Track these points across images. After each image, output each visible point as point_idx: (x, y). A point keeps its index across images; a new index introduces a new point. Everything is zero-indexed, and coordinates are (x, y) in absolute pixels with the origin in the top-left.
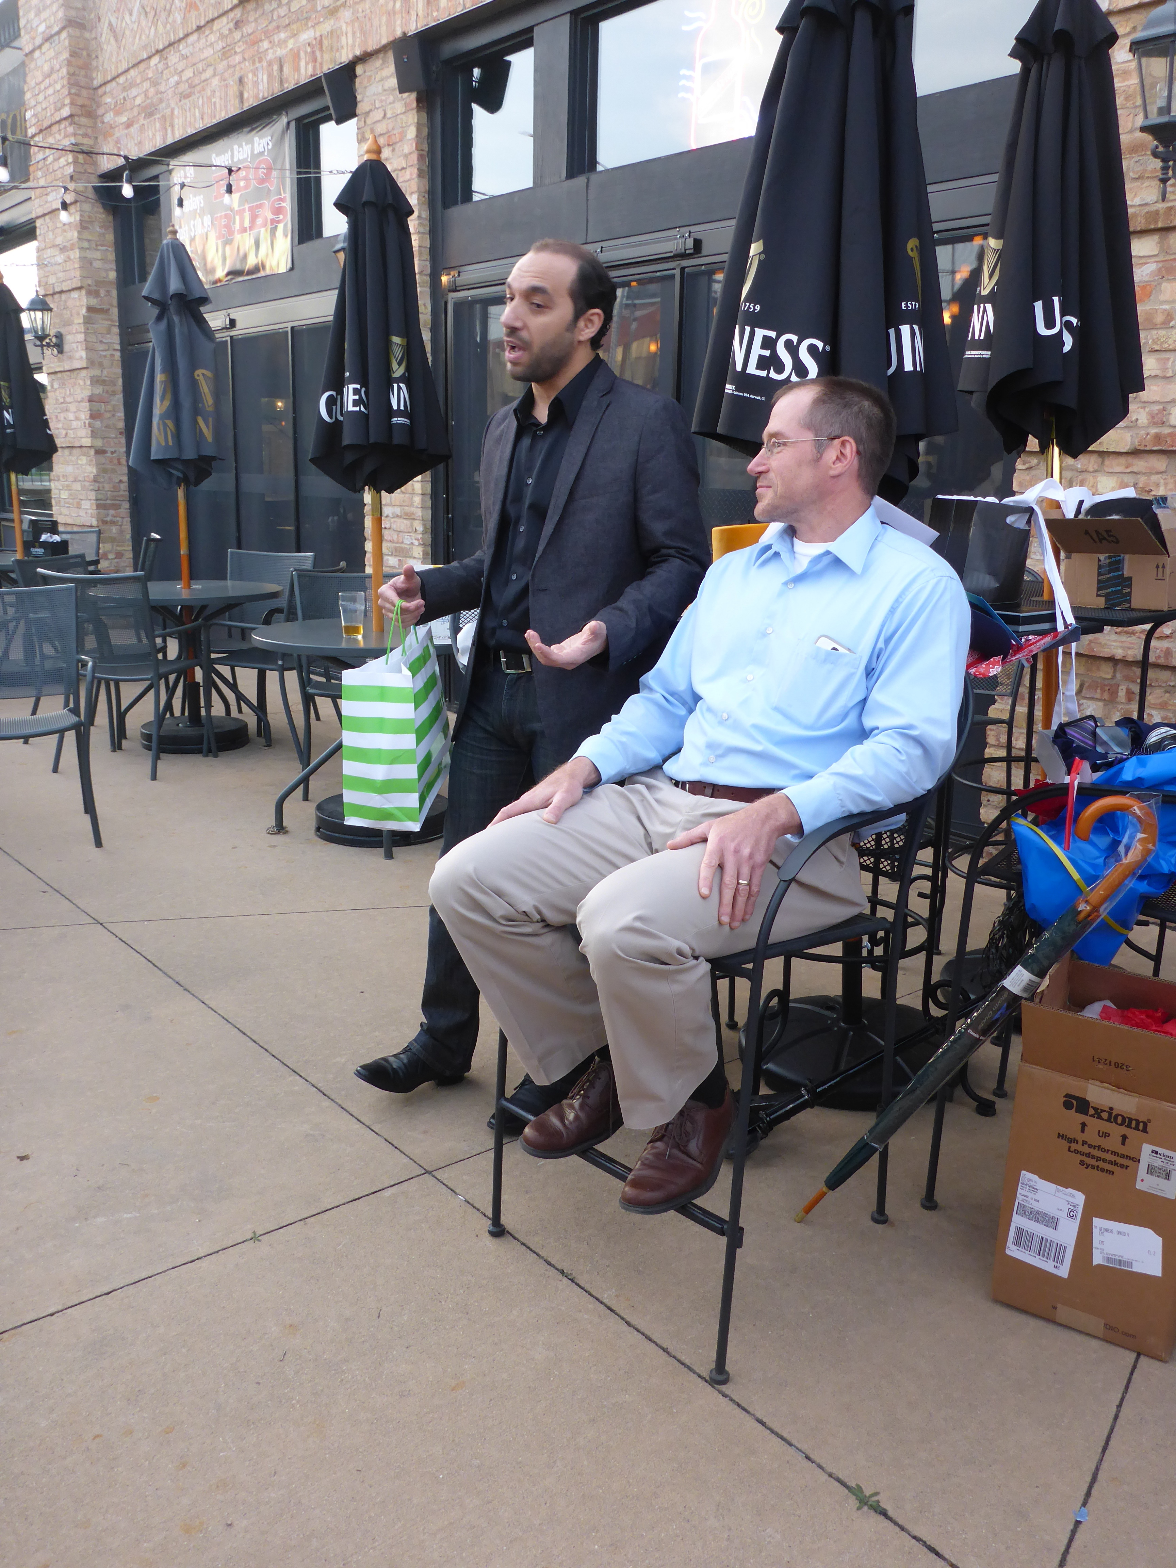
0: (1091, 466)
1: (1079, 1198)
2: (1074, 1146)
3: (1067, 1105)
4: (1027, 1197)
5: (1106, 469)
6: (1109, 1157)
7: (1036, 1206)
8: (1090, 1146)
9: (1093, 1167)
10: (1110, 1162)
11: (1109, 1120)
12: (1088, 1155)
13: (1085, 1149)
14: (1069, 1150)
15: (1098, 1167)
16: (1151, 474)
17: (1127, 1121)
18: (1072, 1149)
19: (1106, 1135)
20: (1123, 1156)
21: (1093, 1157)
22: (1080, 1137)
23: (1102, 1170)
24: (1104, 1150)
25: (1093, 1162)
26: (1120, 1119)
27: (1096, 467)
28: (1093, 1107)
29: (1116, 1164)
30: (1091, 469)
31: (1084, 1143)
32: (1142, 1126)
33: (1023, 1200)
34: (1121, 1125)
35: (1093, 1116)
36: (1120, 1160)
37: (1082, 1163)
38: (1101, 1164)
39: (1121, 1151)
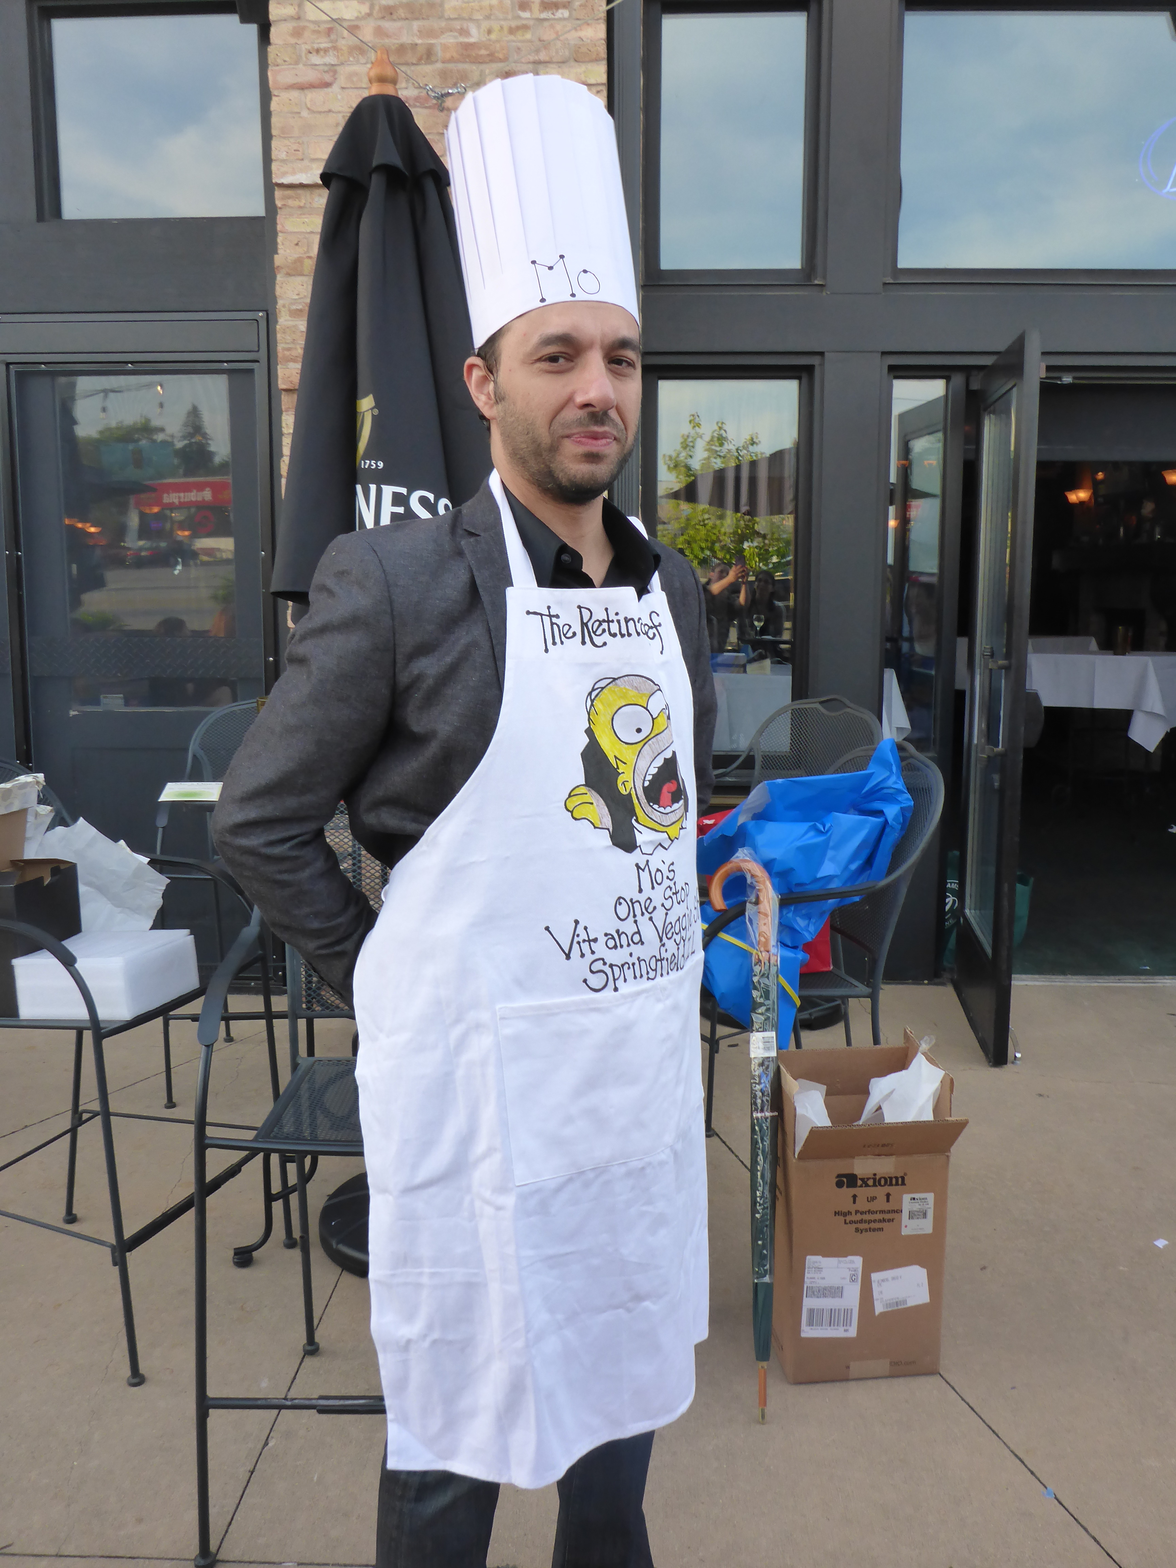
1: (857, 1262)
2: (848, 1218)
3: (839, 1184)
4: (813, 1278)
6: (879, 1216)
7: (823, 1283)
8: (862, 1213)
9: (866, 1230)
10: (880, 1221)
11: (874, 1185)
12: (861, 1221)
13: (859, 1217)
14: (845, 1223)
15: (870, 1229)
17: (889, 1181)
18: (848, 1221)
19: (874, 1199)
20: (889, 1212)
21: (865, 1222)
22: (853, 1208)
23: (874, 1230)
24: (873, 1212)
25: (866, 1226)
26: (883, 1182)
28: (862, 1179)
29: (884, 1220)
31: (857, 1212)
32: (899, 1181)
33: (811, 1283)
34: (885, 1185)
35: (861, 1186)
36: (887, 1216)
37: (857, 1230)
38: (873, 1225)
39: (886, 1209)
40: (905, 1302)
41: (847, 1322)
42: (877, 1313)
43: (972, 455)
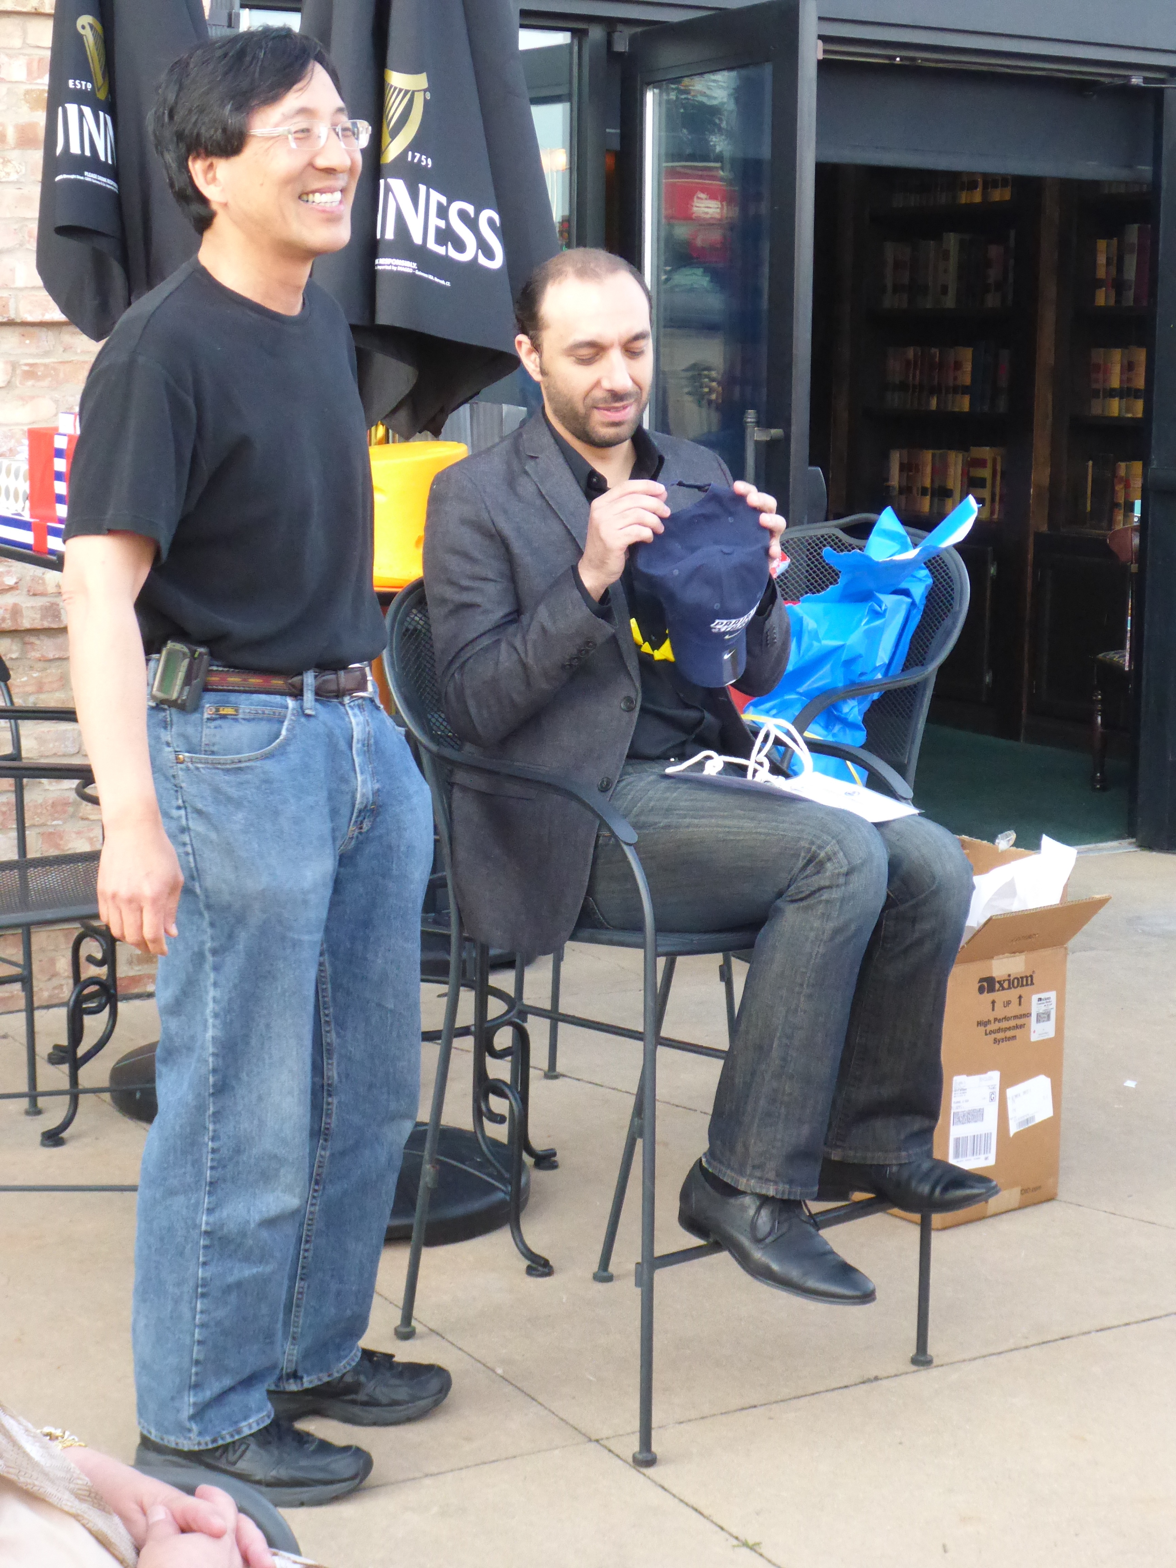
1: (994, 1077)
2: (989, 1028)
3: (981, 990)
4: (959, 1102)
6: (1012, 1023)
7: (967, 1107)
8: (1000, 1021)
9: (1003, 1040)
10: (1013, 1027)
11: (1009, 988)
12: (999, 1030)
13: (997, 1026)
14: (986, 1034)
15: (1006, 1037)
17: (1021, 981)
18: (989, 1032)
19: (1008, 1003)
20: (1021, 1016)
21: (1002, 1030)
22: (992, 1016)
23: (1008, 1039)
24: (1008, 1019)
25: (1002, 1035)
26: (1015, 983)
28: (999, 982)
29: (1017, 1027)
31: (995, 1019)
33: (959, 1107)
34: (1017, 986)
35: (998, 990)
36: (1019, 1022)
37: (995, 1040)
38: (1009, 1034)
39: (1018, 1013)
40: (1033, 1118)
41: (987, 1150)
42: (1012, 1134)
43: (616, 145)
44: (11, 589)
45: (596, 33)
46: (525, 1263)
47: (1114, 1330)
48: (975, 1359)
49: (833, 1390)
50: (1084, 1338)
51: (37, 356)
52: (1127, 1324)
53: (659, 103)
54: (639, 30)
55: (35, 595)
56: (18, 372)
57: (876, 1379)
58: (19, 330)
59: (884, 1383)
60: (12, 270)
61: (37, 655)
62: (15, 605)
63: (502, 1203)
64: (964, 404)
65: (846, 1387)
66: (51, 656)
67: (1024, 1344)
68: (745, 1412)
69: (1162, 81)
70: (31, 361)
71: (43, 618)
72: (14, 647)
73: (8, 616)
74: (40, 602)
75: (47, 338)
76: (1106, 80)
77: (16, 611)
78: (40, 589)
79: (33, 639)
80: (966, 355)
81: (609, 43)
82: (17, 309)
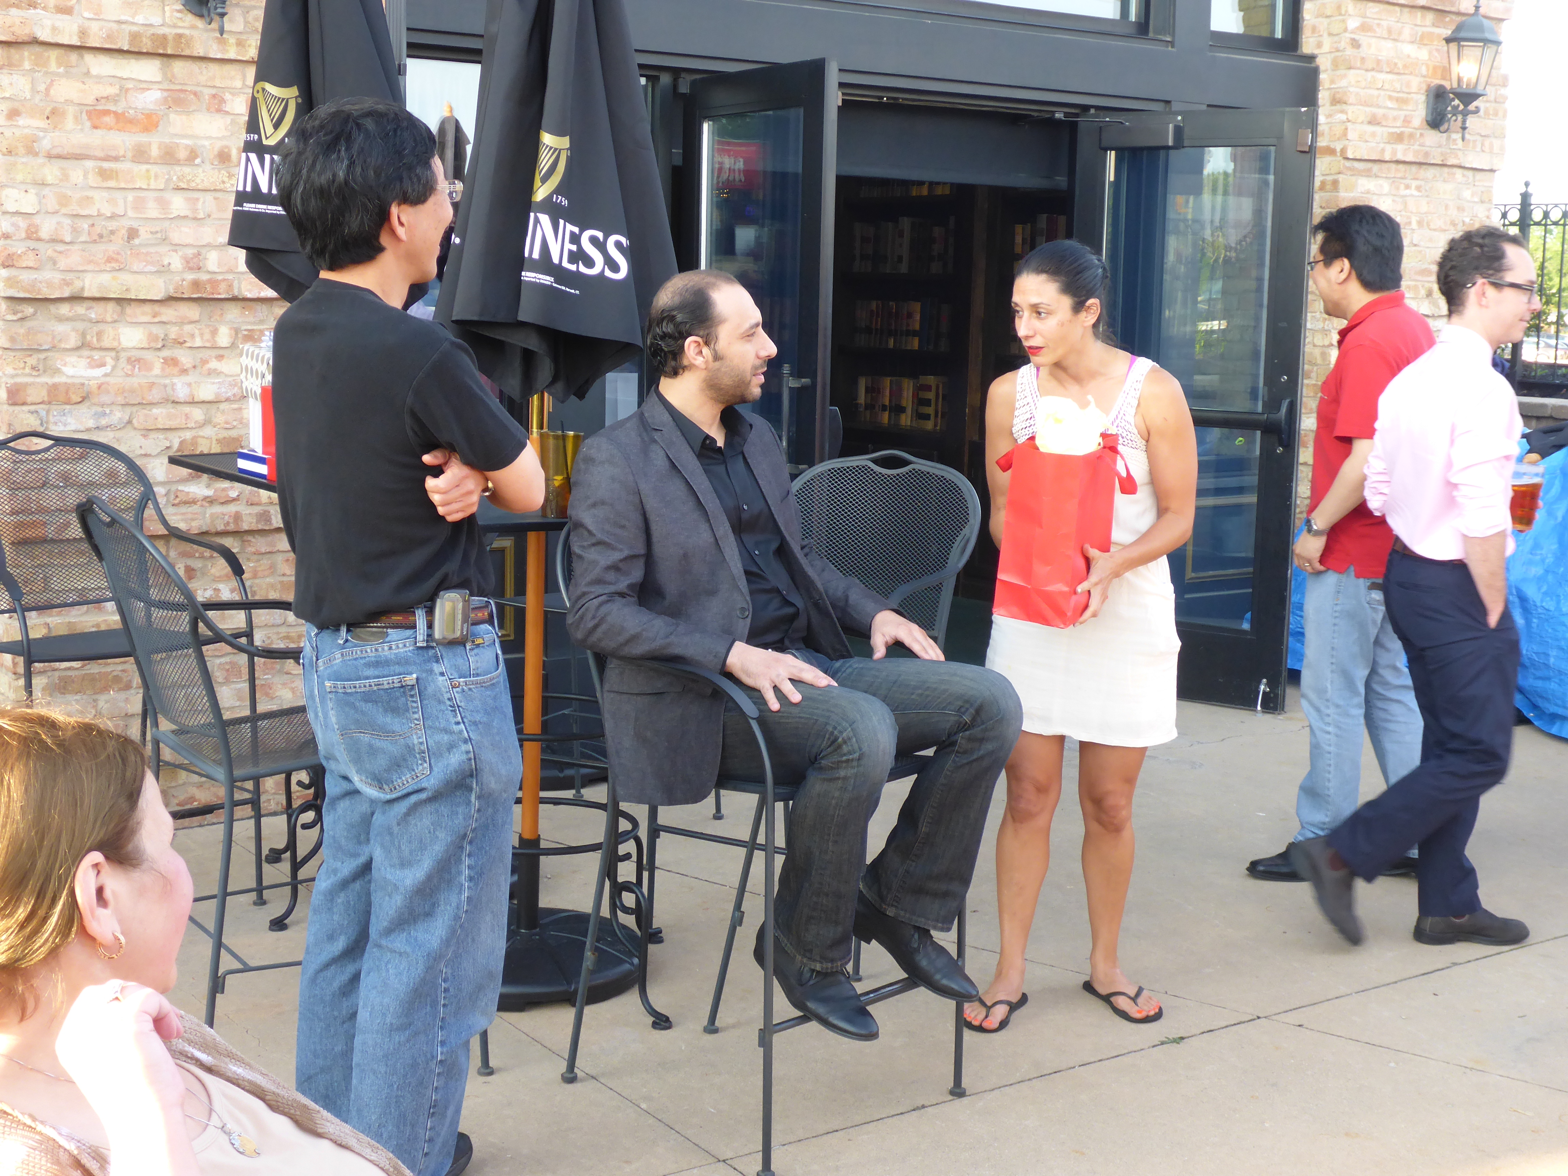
0: (108, 316)
5: (128, 319)
16: (183, 323)
27: (115, 317)
30: (109, 319)
43: (678, 161)
44: (234, 500)
45: (665, 79)
46: (651, 1019)
47: (1092, 1065)
48: (993, 1090)
49: (893, 1116)
50: (1071, 1071)
51: (254, 323)
52: (1100, 1061)
53: (713, 133)
54: (698, 77)
55: (252, 504)
56: (240, 336)
57: (923, 1107)
58: (240, 304)
59: (929, 1109)
60: (236, 259)
61: (253, 550)
62: (237, 512)
63: (629, 973)
64: (915, 344)
65: (902, 1114)
66: (263, 550)
67: (1028, 1078)
68: (829, 1135)
69: (1077, 115)
70: (249, 327)
71: (258, 522)
72: (236, 544)
73: (231, 521)
74: (256, 510)
75: (262, 311)
76: (1035, 114)
77: (237, 517)
78: (256, 500)
79: (250, 538)
80: (916, 307)
81: (675, 86)
82: (239, 288)
